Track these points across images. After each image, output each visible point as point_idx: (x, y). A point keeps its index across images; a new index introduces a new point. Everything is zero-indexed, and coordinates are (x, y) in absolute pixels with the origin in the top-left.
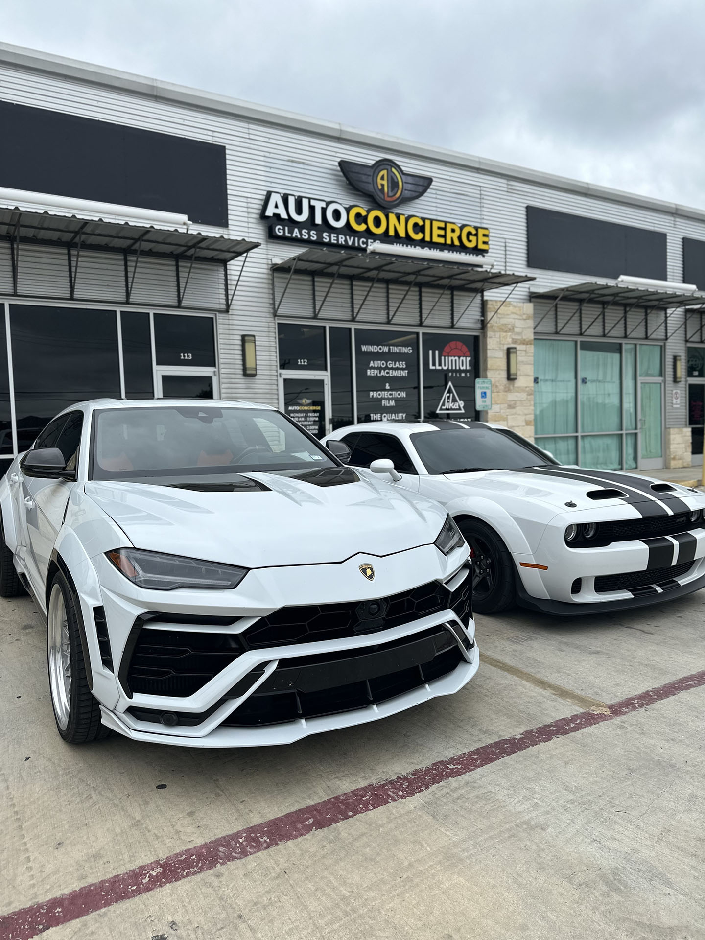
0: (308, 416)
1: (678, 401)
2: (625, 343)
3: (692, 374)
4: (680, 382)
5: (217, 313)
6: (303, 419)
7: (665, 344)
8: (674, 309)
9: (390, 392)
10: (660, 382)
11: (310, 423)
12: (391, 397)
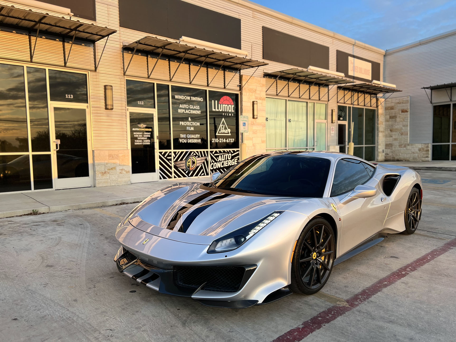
0: (144, 134)
1: (333, 132)
2: (309, 102)
3: (340, 119)
4: (334, 123)
5: (89, 71)
6: (141, 136)
7: (328, 103)
8: (332, 86)
9: (191, 122)
10: (326, 122)
11: (145, 138)
12: (192, 125)
